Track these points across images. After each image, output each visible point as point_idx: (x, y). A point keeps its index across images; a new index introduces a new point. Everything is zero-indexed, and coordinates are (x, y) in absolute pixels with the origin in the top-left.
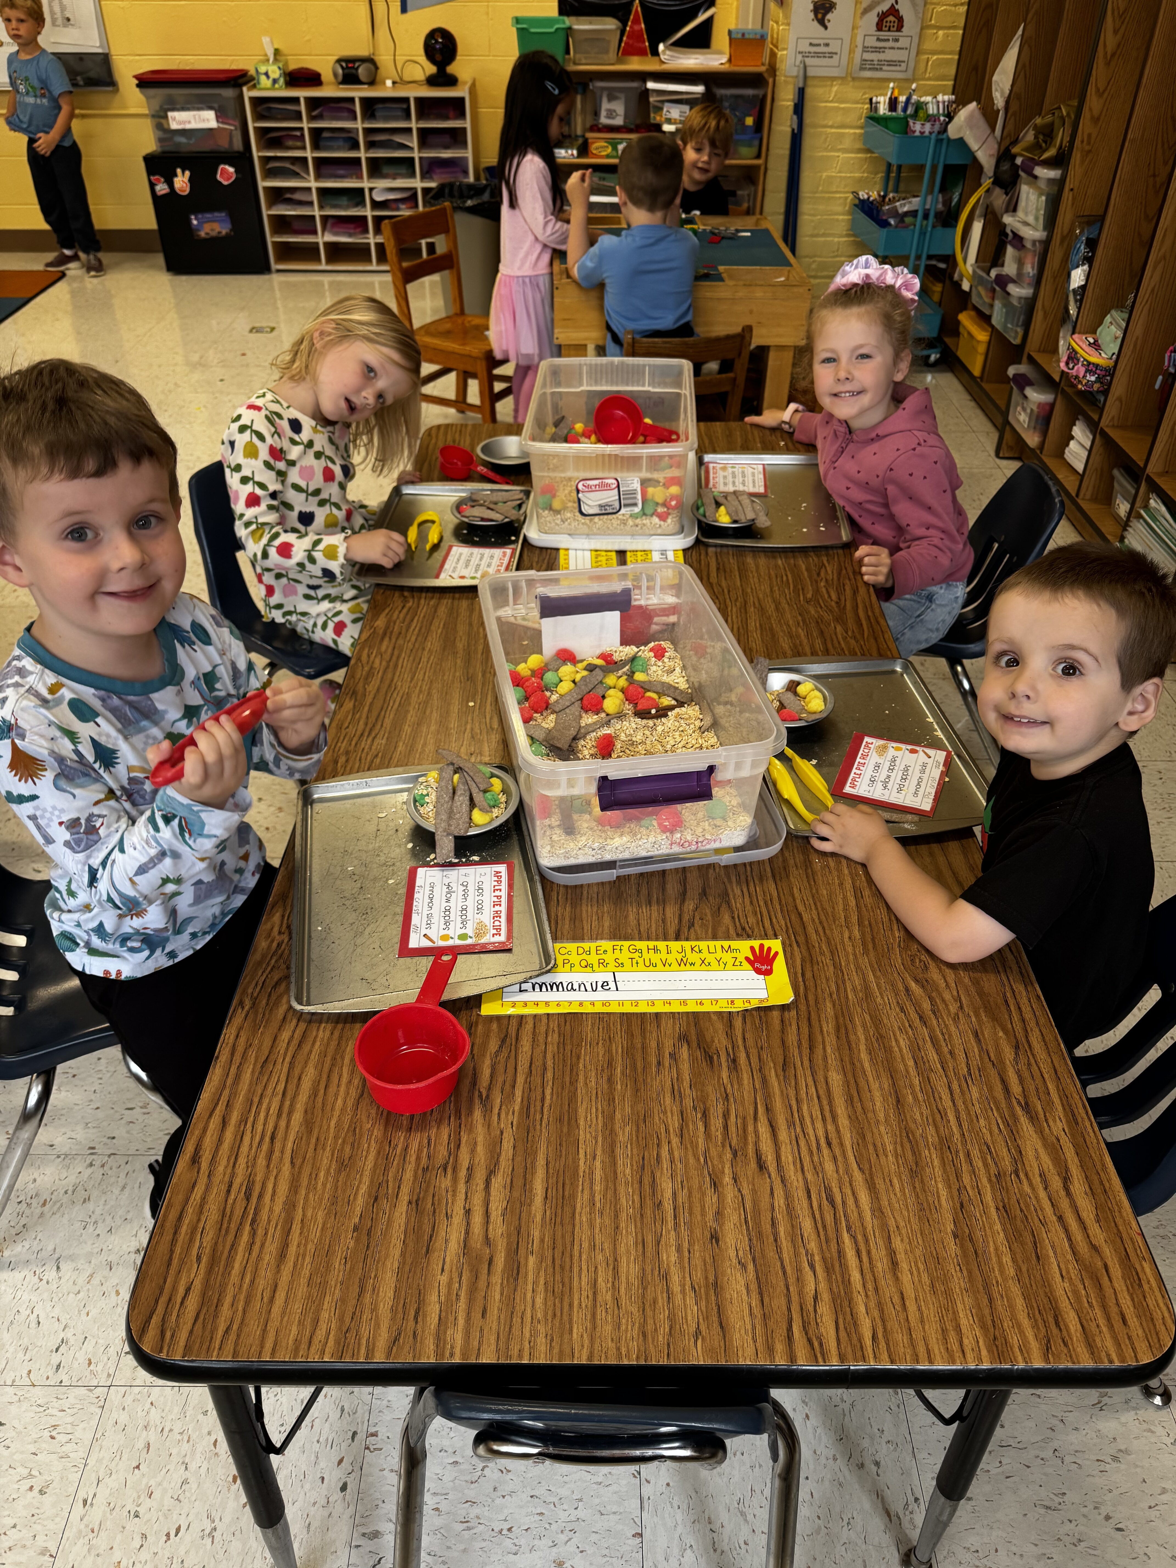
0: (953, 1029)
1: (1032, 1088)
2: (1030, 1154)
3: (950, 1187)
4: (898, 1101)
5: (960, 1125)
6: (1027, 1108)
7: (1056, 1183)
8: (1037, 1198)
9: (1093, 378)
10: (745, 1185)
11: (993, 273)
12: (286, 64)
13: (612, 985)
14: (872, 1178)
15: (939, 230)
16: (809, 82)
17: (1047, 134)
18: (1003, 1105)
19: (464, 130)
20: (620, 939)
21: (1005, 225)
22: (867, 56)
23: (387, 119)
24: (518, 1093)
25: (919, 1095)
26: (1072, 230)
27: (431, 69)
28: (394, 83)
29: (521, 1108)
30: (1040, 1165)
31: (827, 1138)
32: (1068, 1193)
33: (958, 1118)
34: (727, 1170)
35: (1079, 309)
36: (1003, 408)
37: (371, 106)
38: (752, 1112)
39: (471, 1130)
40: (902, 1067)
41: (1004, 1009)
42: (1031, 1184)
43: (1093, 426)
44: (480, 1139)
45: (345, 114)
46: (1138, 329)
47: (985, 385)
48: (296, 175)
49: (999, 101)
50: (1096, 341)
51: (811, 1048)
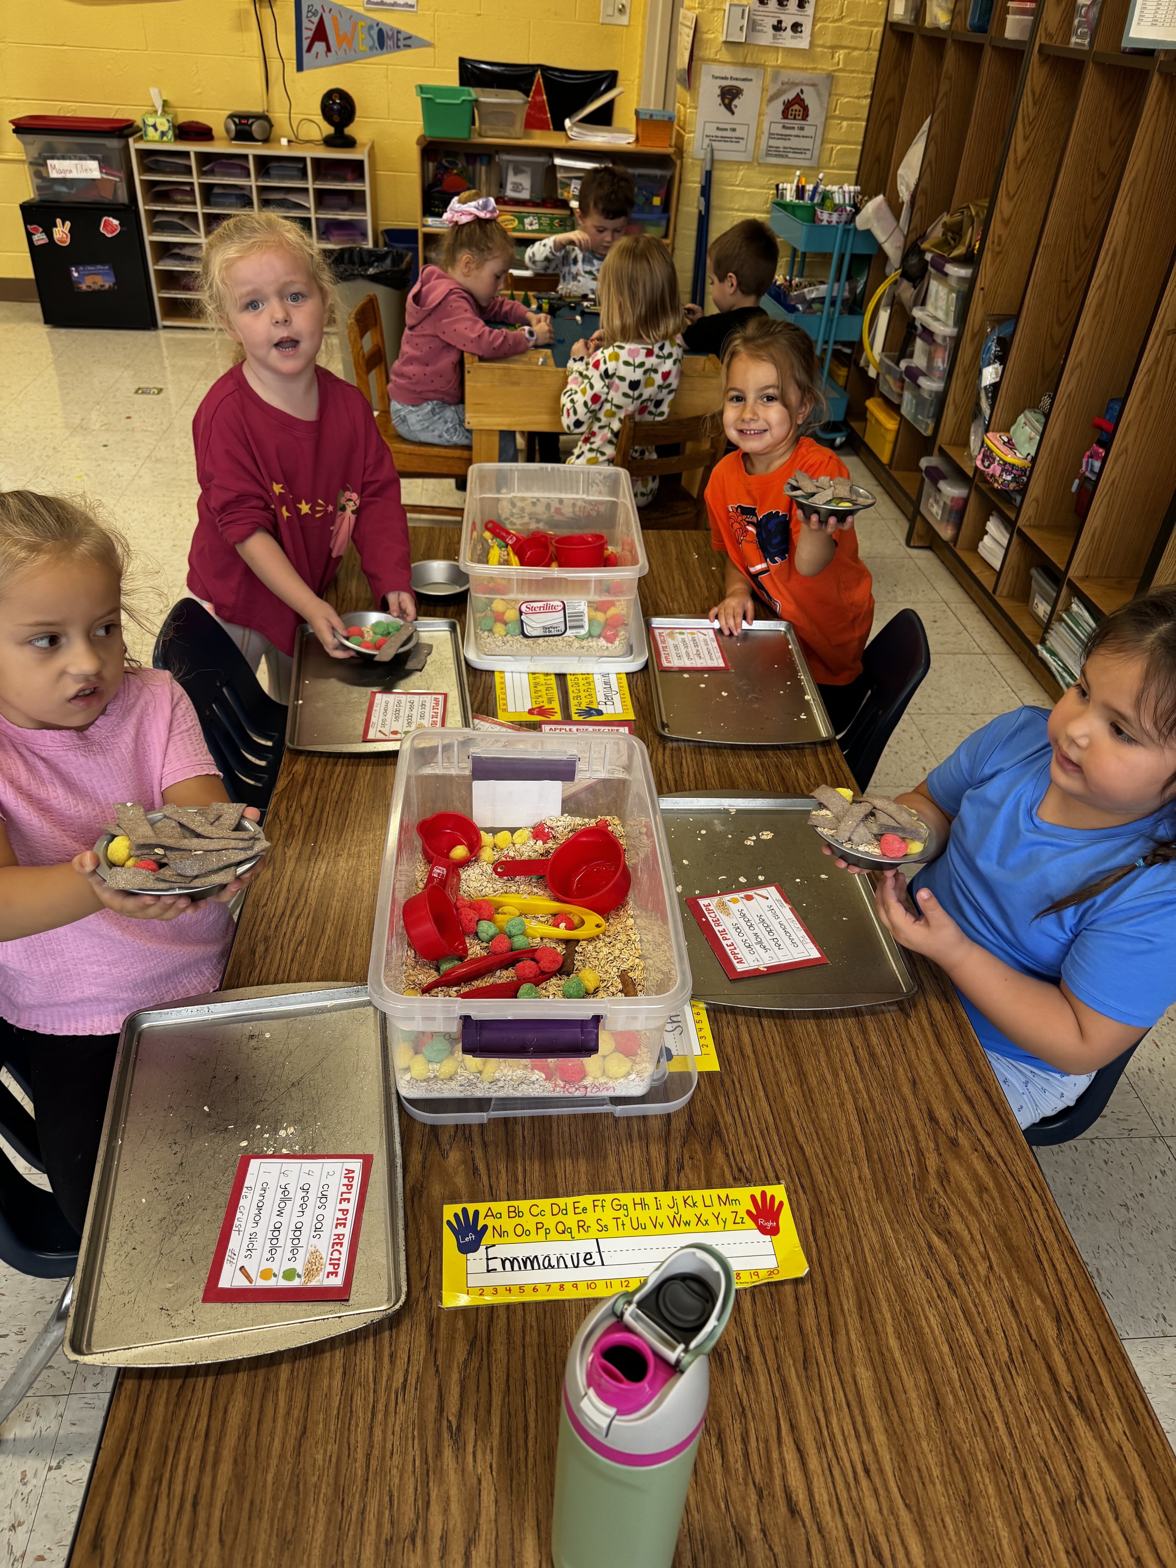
0: (986, 1298)
1: (1082, 1376)
2: (1092, 1469)
3: (1010, 1525)
4: (938, 1404)
5: (1011, 1434)
6: (1080, 1404)
7: (1127, 1509)
8: (1108, 1533)
9: (1009, 478)
10: (776, 1539)
11: (903, 365)
12: (175, 116)
13: (596, 1258)
14: (921, 1518)
15: (847, 318)
16: (716, 166)
17: (955, 232)
18: (1055, 1402)
19: (363, 193)
20: (600, 1192)
21: (914, 318)
22: (773, 143)
23: (282, 178)
24: (496, 1421)
25: (960, 1393)
26: (982, 328)
27: (329, 130)
28: (289, 141)
29: (501, 1444)
30: (1106, 1486)
31: (864, 1463)
32: (1143, 1525)
33: (1007, 1424)
34: (754, 1520)
35: (992, 407)
36: (914, 497)
37: (265, 164)
38: (774, 1432)
39: (441, 1481)
40: (936, 1354)
41: (1036, 1266)
42: (1099, 1514)
43: (1009, 524)
44: (454, 1492)
45: (238, 171)
46: (1054, 433)
47: (894, 473)
48: (184, 230)
49: (905, 195)
50: (1010, 440)
51: (833, 1334)
